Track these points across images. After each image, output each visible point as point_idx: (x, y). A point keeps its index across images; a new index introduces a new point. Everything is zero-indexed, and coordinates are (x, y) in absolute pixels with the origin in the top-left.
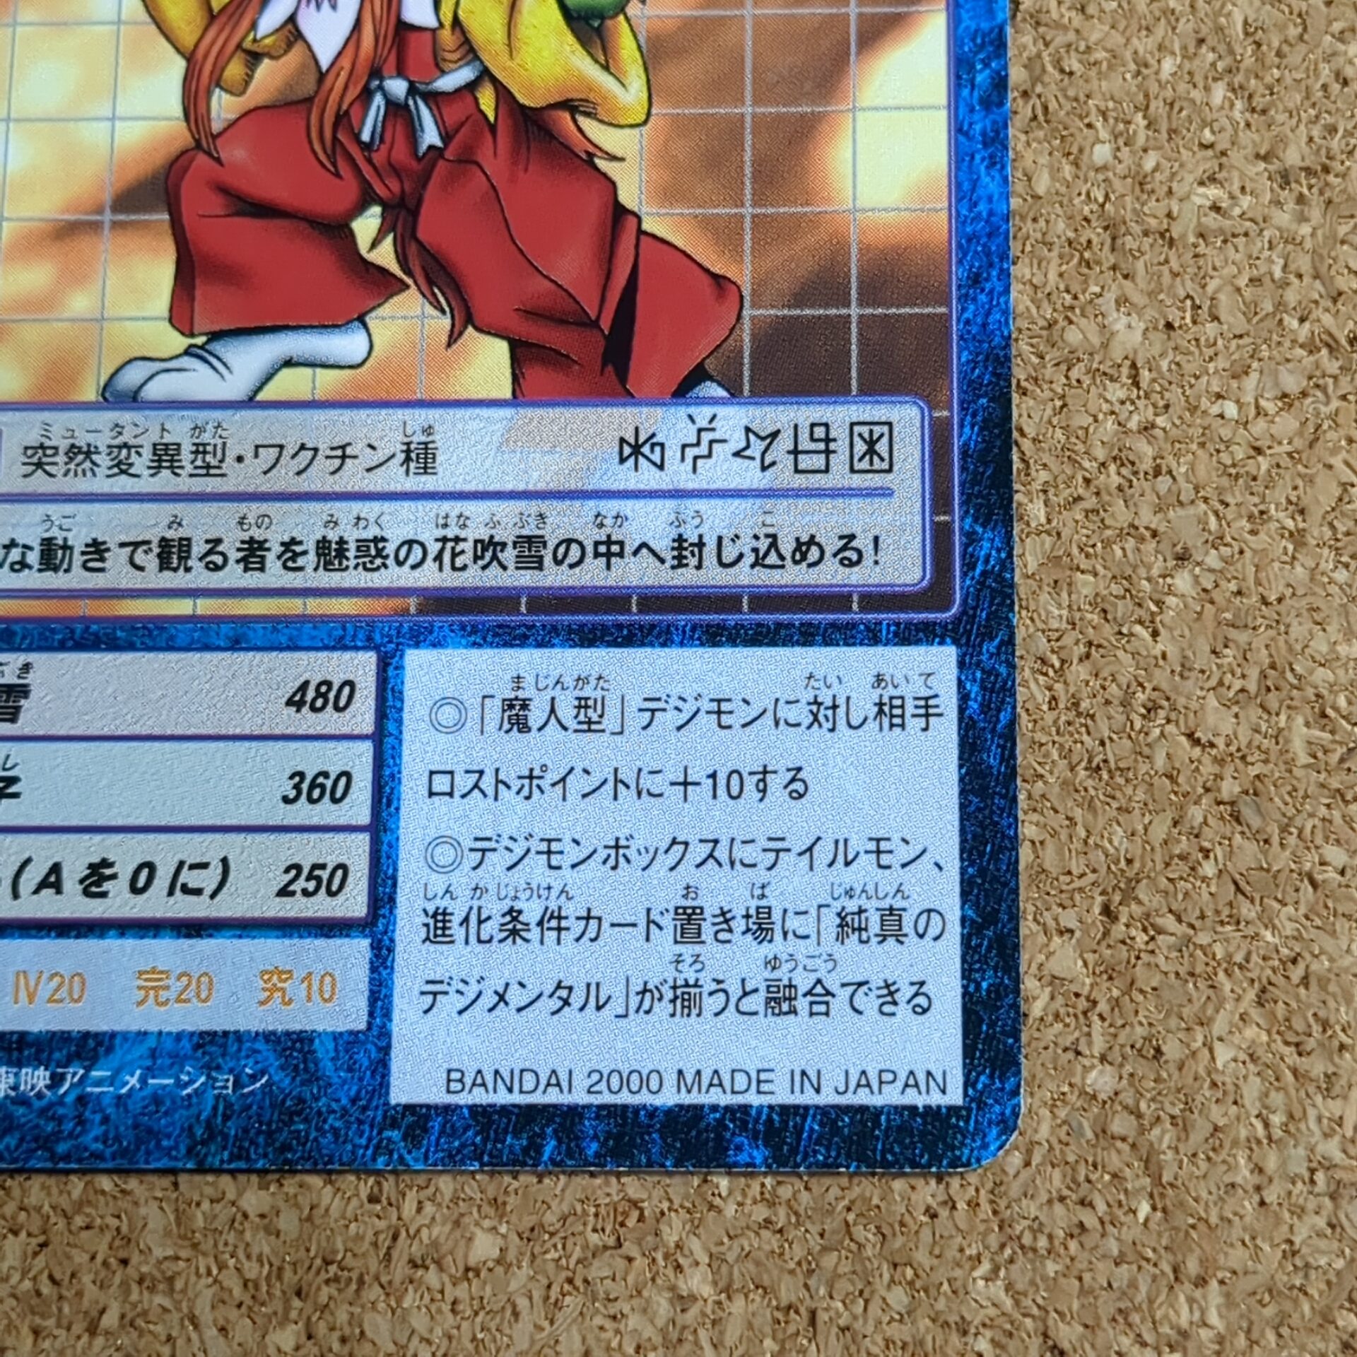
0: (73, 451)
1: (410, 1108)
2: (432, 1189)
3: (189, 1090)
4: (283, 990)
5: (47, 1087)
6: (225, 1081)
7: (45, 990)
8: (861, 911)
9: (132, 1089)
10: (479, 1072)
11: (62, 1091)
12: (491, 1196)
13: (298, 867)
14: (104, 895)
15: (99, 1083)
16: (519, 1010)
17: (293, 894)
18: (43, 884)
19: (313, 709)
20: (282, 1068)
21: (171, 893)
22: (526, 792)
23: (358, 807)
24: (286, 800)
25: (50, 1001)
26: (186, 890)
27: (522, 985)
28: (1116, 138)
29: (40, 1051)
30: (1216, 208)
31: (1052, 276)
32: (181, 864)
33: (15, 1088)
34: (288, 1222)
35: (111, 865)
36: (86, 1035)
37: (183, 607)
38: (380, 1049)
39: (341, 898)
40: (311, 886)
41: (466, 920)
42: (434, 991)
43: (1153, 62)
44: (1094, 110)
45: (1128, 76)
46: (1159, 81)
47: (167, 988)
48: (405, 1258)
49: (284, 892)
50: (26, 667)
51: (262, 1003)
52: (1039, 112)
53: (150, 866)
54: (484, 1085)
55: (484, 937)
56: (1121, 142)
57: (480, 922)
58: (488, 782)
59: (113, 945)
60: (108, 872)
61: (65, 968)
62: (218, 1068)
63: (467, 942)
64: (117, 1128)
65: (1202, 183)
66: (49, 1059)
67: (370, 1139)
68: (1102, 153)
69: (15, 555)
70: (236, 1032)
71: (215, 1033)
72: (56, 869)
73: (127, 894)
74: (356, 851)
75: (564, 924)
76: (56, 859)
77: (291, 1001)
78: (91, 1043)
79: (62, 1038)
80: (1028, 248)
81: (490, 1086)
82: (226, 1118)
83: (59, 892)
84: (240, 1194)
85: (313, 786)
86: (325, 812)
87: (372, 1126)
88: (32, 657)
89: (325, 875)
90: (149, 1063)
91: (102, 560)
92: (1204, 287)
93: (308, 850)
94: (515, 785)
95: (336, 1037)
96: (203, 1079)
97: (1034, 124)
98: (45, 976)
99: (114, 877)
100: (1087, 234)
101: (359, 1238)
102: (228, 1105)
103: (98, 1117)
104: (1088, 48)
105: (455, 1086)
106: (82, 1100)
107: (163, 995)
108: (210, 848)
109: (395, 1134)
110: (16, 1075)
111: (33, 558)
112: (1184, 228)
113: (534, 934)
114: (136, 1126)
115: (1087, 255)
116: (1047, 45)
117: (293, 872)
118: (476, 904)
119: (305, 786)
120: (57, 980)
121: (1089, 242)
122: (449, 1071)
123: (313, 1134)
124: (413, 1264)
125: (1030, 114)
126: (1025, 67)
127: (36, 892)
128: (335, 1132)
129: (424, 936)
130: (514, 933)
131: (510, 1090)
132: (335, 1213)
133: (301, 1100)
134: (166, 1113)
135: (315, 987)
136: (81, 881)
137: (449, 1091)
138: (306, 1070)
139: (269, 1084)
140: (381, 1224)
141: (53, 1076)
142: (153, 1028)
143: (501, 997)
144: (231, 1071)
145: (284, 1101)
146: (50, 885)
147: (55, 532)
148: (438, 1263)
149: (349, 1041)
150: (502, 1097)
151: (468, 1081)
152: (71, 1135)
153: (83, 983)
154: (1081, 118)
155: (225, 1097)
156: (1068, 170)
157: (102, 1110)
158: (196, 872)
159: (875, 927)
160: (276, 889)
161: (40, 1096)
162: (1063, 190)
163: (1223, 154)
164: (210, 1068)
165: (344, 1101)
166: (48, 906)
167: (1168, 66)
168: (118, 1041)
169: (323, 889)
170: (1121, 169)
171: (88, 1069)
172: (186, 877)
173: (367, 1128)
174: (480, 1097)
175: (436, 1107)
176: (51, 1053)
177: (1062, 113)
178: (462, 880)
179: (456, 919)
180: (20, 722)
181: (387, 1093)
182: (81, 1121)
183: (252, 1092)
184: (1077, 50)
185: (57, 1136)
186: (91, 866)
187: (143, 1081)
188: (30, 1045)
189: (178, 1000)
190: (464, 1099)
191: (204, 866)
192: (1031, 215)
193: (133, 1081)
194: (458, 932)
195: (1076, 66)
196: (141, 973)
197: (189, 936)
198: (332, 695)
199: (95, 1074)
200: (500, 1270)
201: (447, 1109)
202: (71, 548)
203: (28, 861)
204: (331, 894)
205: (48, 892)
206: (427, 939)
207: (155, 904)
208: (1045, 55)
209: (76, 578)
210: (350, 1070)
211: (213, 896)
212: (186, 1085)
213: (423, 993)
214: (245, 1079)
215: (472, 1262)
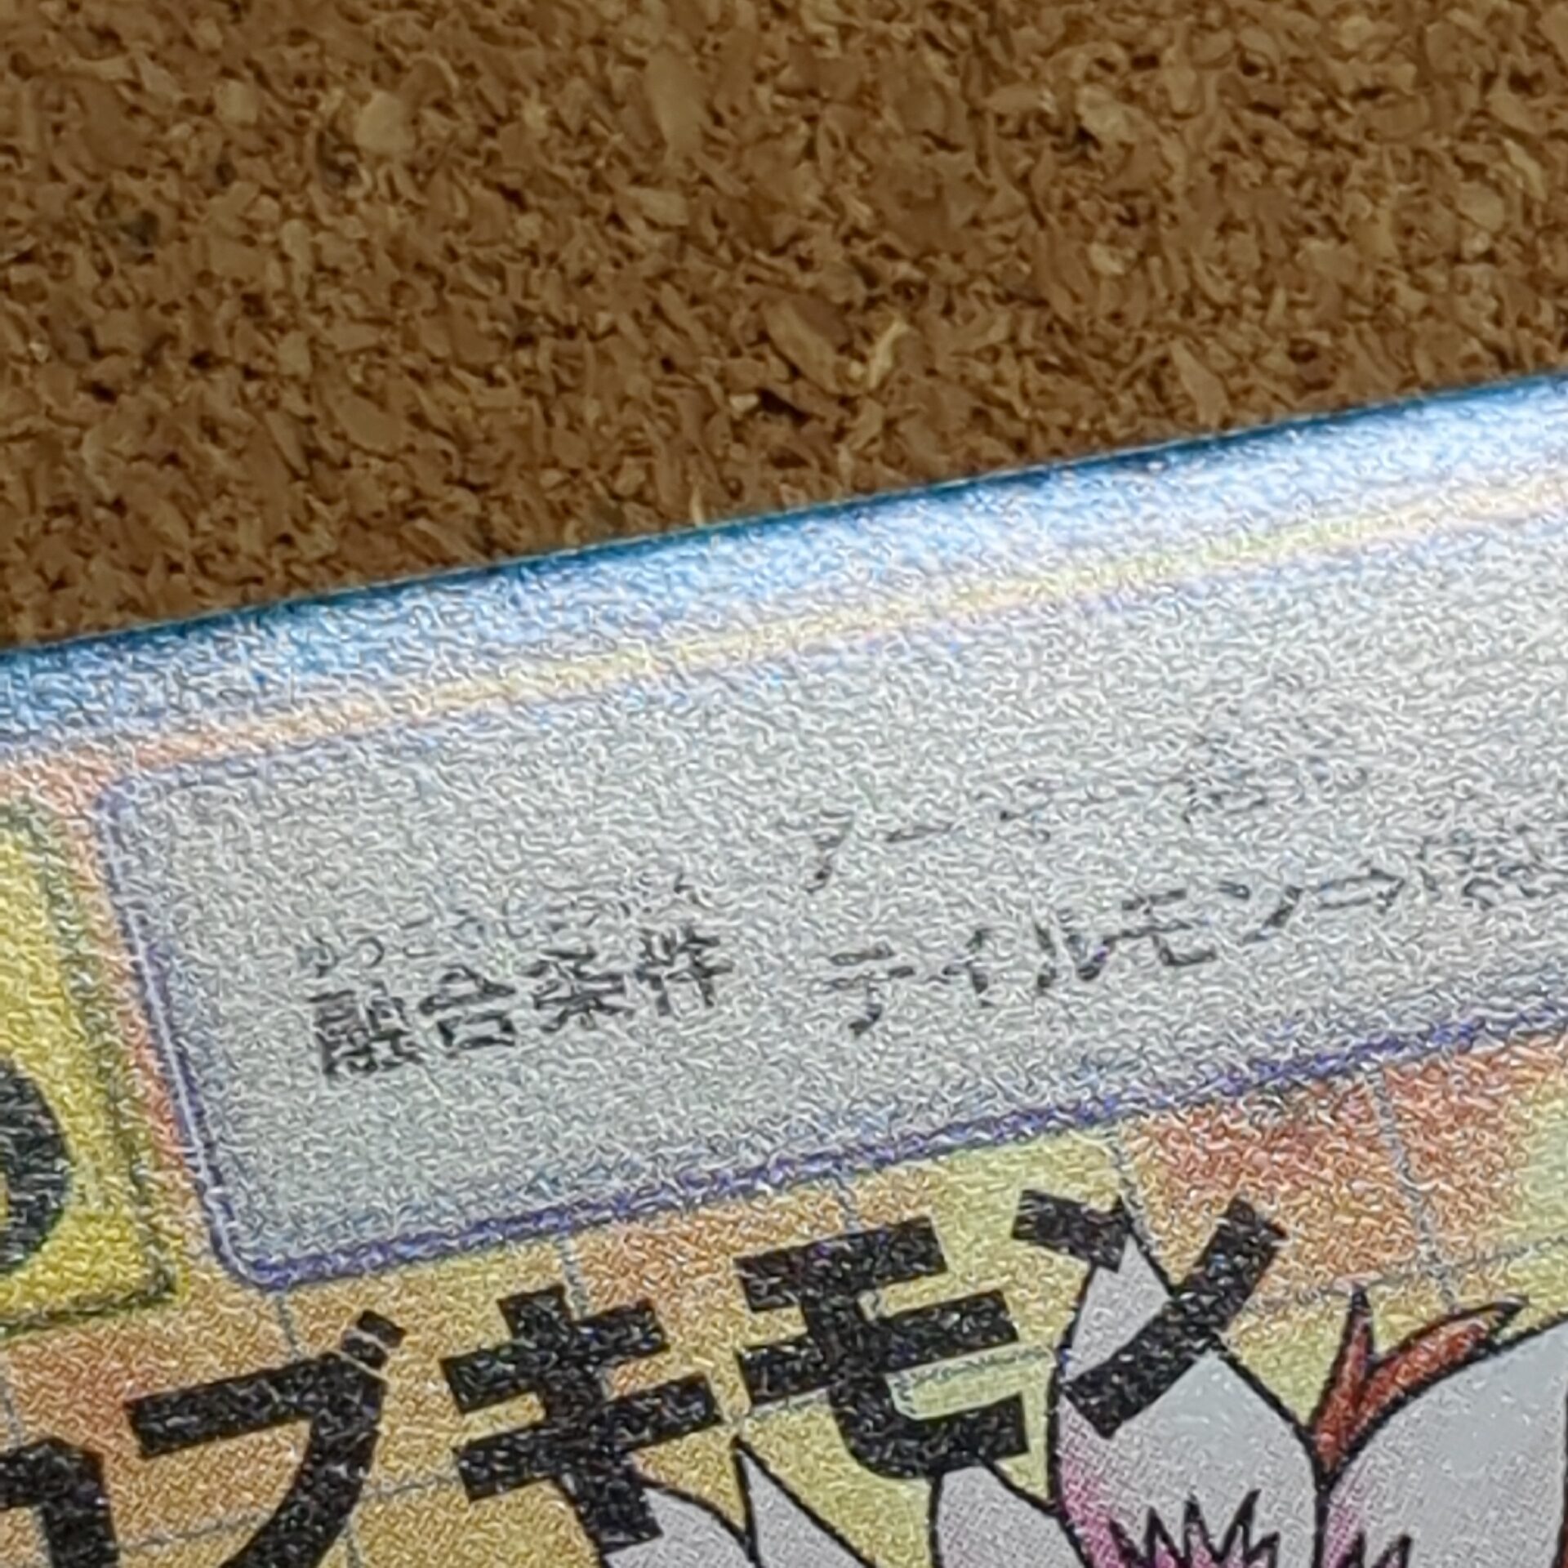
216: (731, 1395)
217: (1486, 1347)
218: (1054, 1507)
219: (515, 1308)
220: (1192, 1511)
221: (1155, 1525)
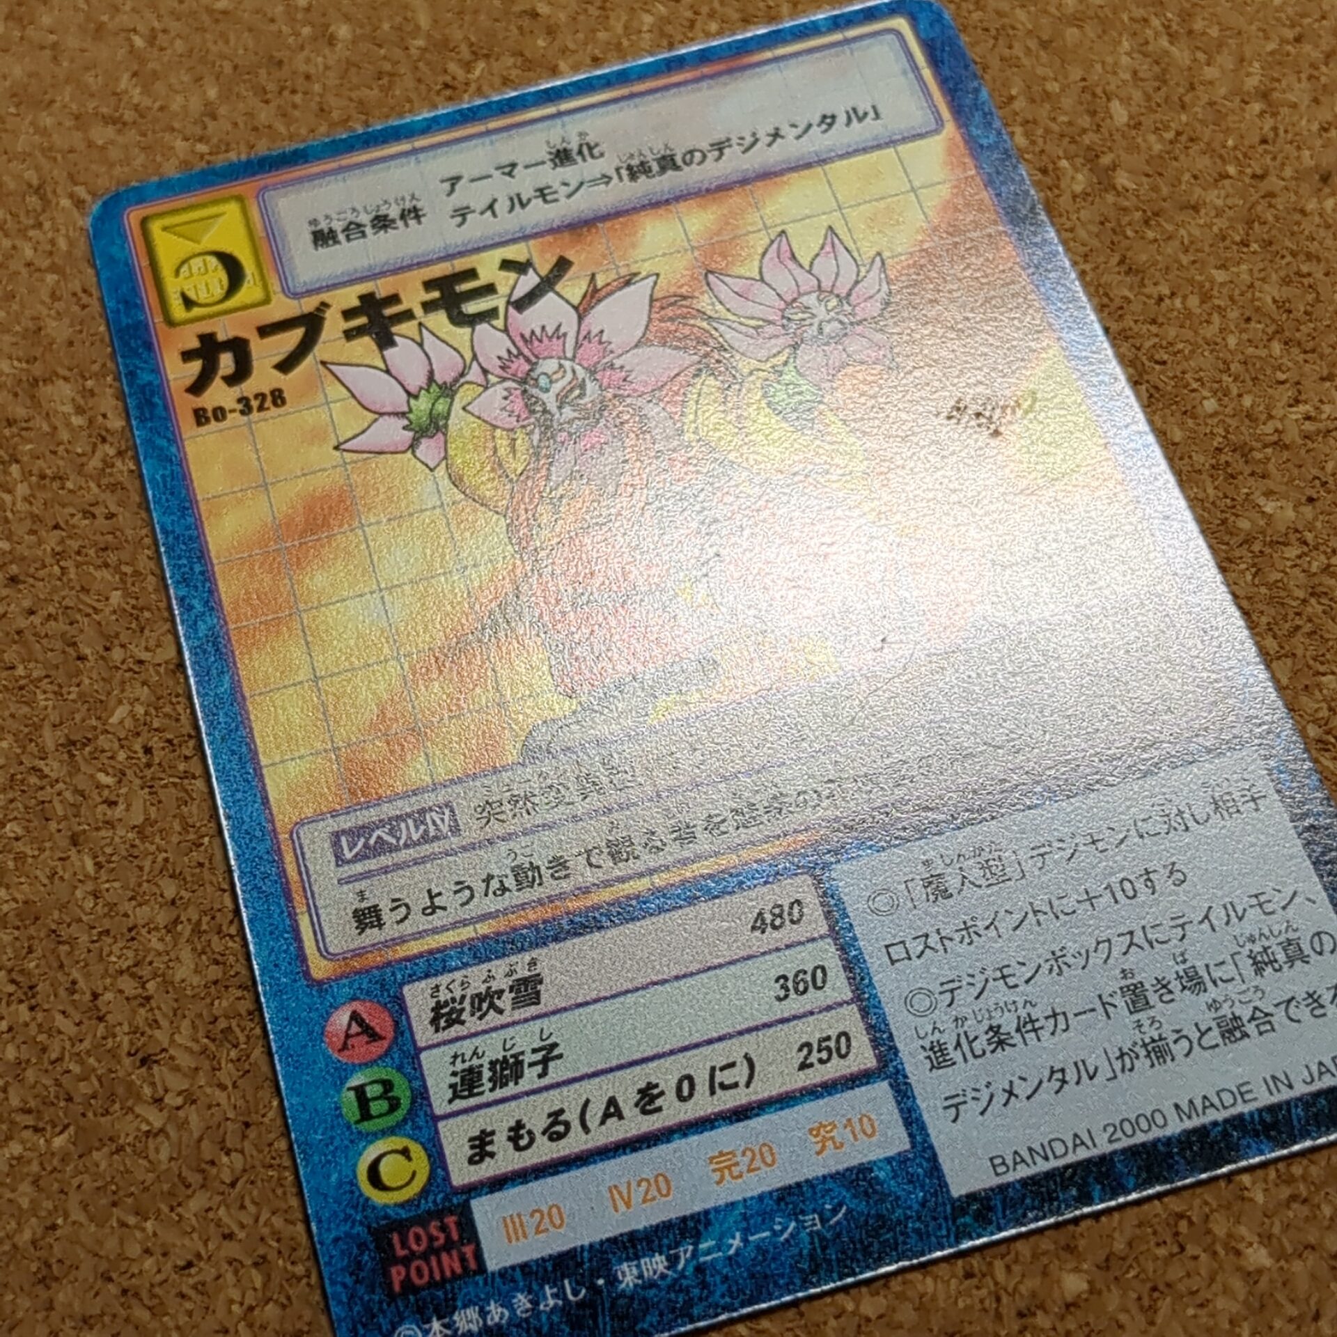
0: (514, 800)
1: (972, 1197)
2: (1012, 1255)
3: (786, 1235)
4: (832, 1138)
5: (668, 1268)
6: (812, 1221)
7: (638, 1194)
8: (1265, 949)
9: (738, 1249)
10: (1016, 1153)
11: (680, 1267)
12: (1063, 1243)
13: (808, 1045)
14: (659, 1109)
15: (708, 1252)
16: (1028, 1098)
17: (811, 1065)
18: (606, 1116)
19: (775, 928)
20: (855, 1196)
21: (713, 1093)
22: (967, 940)
23: (838, 986)
24: (779, 999)
25: (644, 1201)
26: (723, 1087)
27: (1024, 1079)
28: (1216, 393)
29: (650, 1242)
30: (1308, 418)
31: (1211, 491)
32: (713, 1069)
33: (641, 1276)
34: (907, 1314)
35: (657, 1086)
36: (684, 1219)
37: (642, 885)
38: (928, 1160)
39: (851, 1057)
40: (824, 1055)
41: (958, 1044)
42: (955, 1105)
43: (1219, 340)
44: (1192, 381)
45: (1206, 353)
46: (1230, 351)
47: (737, 1164)
48: (1013, 1313)
49: (804, 1066)
50: (533, 963)
51: (818, 1153)
52: (1152, 390)
53: (690, 1078)
54: (1023, 1161)
55: (979, 1052)
56: (1220, 395)
57: (970, 1043)
58: (933, 940)
59: (678, 1143)
60: (655, 1091)
61: (647, 1173)
62: (803, 1212)
63: (965, 1060)
64: (737, 1283)
65: (1291, 406)
66: (660, 1246)
67: (948, 1230)
68: (1210, 405)
69: (495, 884)
70: (807, 1181)
71: (790, 1187)
72: (612, 1102)
73: (677, 1103)
74: (850, 1019)
75: (1037, 1025)
76: (610, 1094)
77: (842, 1145)
78: (691, 1224)
79: (667, 1226)
81: (1029, 1160)
82: (824, 1249)
83: (621, 1117)
84: (857, 1306)
85: (796, 983)
86: (814, 999)
87: (946, 1219)
88: (535, 953)
89: (832, 1044)
90: (744, 1225)
91: (567, 868)
92: (1323, 468)
93: (811, 1030)
94: (957, 937)
95: (889, 1160)
96: (793, 1225)
97: (1153, 399)
98: (634, 1185)
99: (662, 1093)
100: (1223, 458)
101: (968, 1308)
102: (822, 1238)
103: (718, 1279)
104: (1168, 343)
105: (1001, 1169)
106: (700, 1269)
107: (736, 1171)
108: (734, 1050)
109: (968, 1219)
110: (638, 1266)
111: (510, 882)
112: (1292, 435)
113: (1017, 1039)
114: (752, 1276)
115: (1229, 470)
116: (1138, 349)
117: (805, 1051)
118: (961, 1031)
119: (790, 984)
120: (644, 1184)
121: (1227, 462)
122: (991, 1159)
123: (901, 1239)
124: (1021, 1315)
125: (1147, 394)
126: (1132, 365)
127: (603, 1123)
128: (918, 1231)
129: (929, 1066)
130: (1001, 1043)
131: (1046, 1158)
132: (941, 1296)
133: (879, 1217)
134: (774, 1259)
135: (858, 1128)
136: (637, 1105)
137: (997, 1174)
138: (875, 1192)
139: (849, 1211)
140: (984, 1292)
141: (668, 1259)
142: (738, 1197)
143: (1011, 1093)
144: (814, 1211)
145: (866, 1222)
146: (611, 1115)
147: (520, 860)
148: (1042, 1307)
149: (899, 1162)
150: (1042, 1166)
151: (1010, 1162)
152: (701, 1299)
153: (667, 1181)
154: (1185, 387)
155: (818, 1233)
156: (1190, 422)
157: (719, 1273)
158: (726, 1072)
159: (1281, 957)
160: (796, 1066)
161: (663, 1276)
162: (1192, 435)
163: (1298, 383)
164: (796, 1214)
165: (916, 1207)
166: (615, 1131)
167: (1232, 341)
168: (712, 1216)
169: (835, 1055)
170: (1228, 410)
171: (696, 1244)
172: (721, 1077)
173: (941, 1221)
174: (1023, 1172)
175: (992, 1189)
176: (660, 1240)
177: (1169, 388)
178: (944, 1018)
179: (950, 1047)
180: (543, 1001)
181: (948, 1191)
182: (704, 1285)
183: (838, 1223)
184: (1162, 347)
185: (689, 1303)
186: (640, 1091)
187: (745, 1241)
188: (641, 1241)
189: (749, 1171)
190: (1010, 1177)
191: (732, 1065)
192: (1179, 456)
193: (737, 1242)
194: (957, 1056)
195: (1166, 357)
196: (712, 1159)
197: (739, 1120)
198: (786, 915)
199: (703, 1246)
200: (1094, 1297)
201: (1002, 1188)
202: (538, 868)
203: (587, 1102)
204: (842, 1057)
205: (612, 1122)
206: (933, 1067)
207: (703, 1104)
208: (1140, 355)
209: (550, 887)
210: (910, 1182)
211: (748, 1085)
212: (782, 1232)
213: (946, 1108)
214: (828, 1214)
215: (1069, 1299)
216: (418, 311)
217: (628, 283)
218: (506, 330)
219: (362, 298)
220: (543, 328)
221: (533, 332)
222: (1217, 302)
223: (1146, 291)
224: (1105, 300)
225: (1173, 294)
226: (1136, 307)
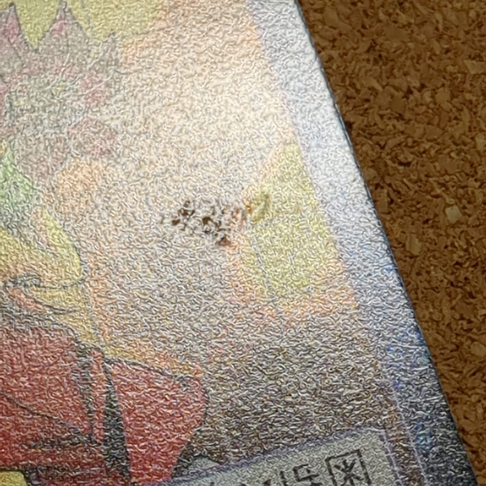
28: (460, 200)
31: (446, 311)
43: (468, 140)
44: (435, 185)
45: (453, 154)
46: (478, 152)
52: (393, 195)
56: (464, 201)
68: (453, 213)
80: (420, 296)
97: (393, 206)
100: (462, 274)
104: (414, 142)
115: (468, 288)
116: (383, 148)
121: (466, 279)
125: (387, 200)
126: (372, 167)
154: (428, 192)
156: (431, 232)
162: (432, 247)
177: (412, 193)
184: (406, 146)
192: (415, 271)
195: (410, 158)
208: (383, 155)
222: (468, 96)
223: (396, 82)
224: (351, 92)
225: (423, 86)
226: (384, 100)
